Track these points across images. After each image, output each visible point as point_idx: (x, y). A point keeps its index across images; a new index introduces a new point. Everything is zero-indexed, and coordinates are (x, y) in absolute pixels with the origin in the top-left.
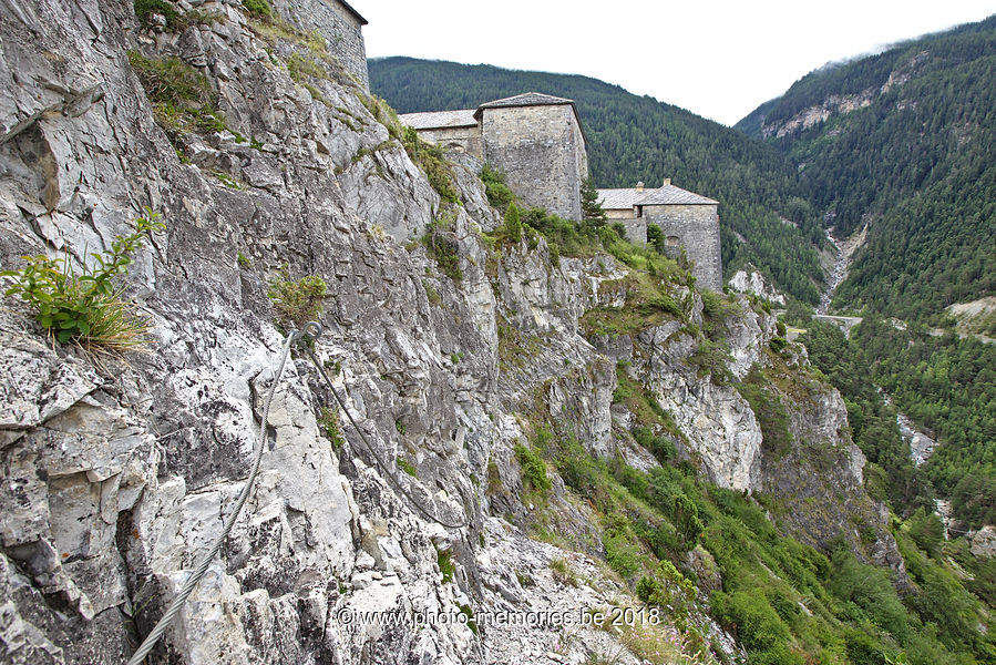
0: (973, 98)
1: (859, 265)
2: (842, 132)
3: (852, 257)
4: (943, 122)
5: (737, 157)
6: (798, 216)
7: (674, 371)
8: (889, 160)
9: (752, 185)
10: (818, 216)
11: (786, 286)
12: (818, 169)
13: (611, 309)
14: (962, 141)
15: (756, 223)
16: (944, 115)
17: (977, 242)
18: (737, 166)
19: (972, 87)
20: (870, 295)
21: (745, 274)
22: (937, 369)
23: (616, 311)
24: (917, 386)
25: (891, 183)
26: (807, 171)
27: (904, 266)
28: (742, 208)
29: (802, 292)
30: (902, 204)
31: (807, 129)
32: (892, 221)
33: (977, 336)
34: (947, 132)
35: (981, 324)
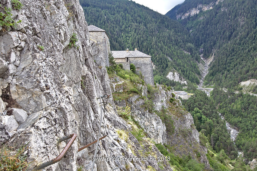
0: (244, 8)
1: (211, 69)
2: (204, 18)
3: (210, 65)
4: (235, 16)
5: (167, 27)
6: (190, 50)
7: (138, 109)
8: (219, 29)
9: (173, 38)
10: (197, 50)
11: (187, 77)
12: (196, 32)
13: (119, 93)
14: (242, 23)
15: (175, 53)
16: (235, 14)
17: (247, 60)
18: (167, 30)
19: (244, 4)
20: (216, 79)
21: (172, 73)
22: (237, 106)
23: (121, 93)
24: (231, 112)
25: (221, 38)
26: (193, 33)
27: (226, 68)
28: (170, 47)
29: (193, 79)
30: (224, 46)
31: (192, 17)
32: (222, 52)
33: (249, 93)
34: (237, 20)
35: (250, 89)
